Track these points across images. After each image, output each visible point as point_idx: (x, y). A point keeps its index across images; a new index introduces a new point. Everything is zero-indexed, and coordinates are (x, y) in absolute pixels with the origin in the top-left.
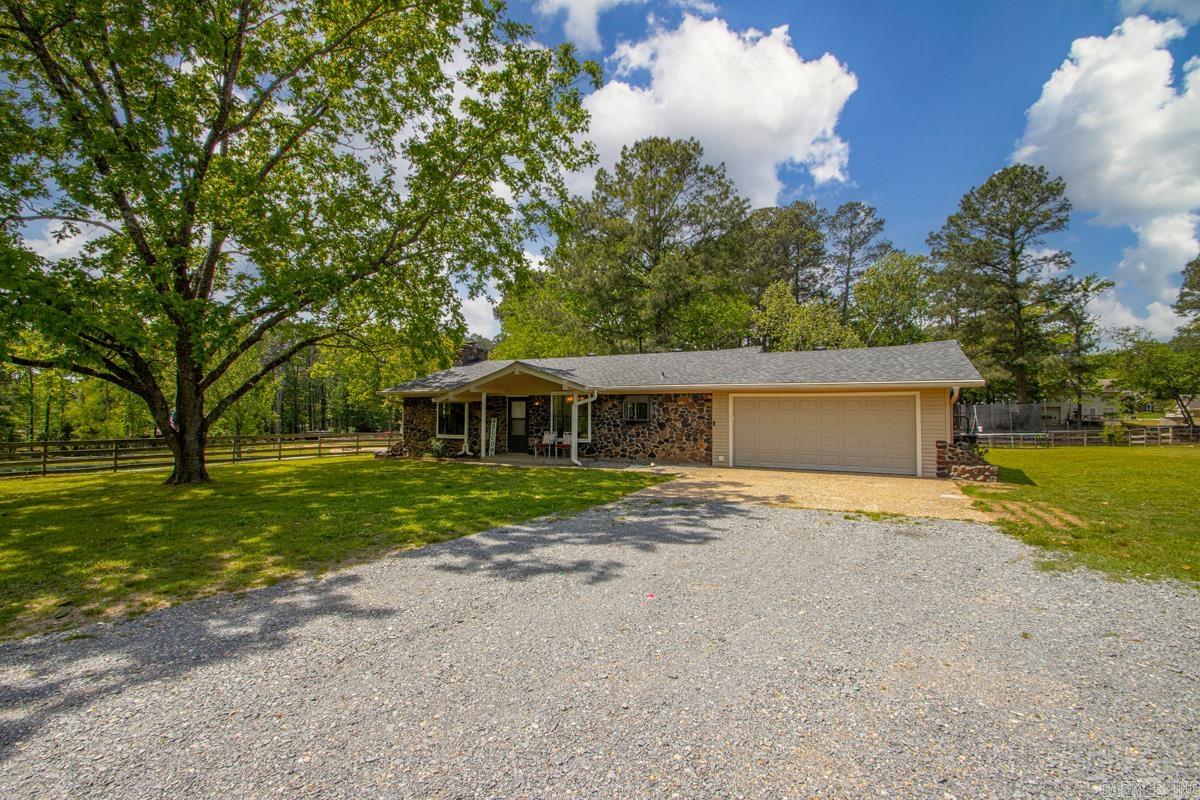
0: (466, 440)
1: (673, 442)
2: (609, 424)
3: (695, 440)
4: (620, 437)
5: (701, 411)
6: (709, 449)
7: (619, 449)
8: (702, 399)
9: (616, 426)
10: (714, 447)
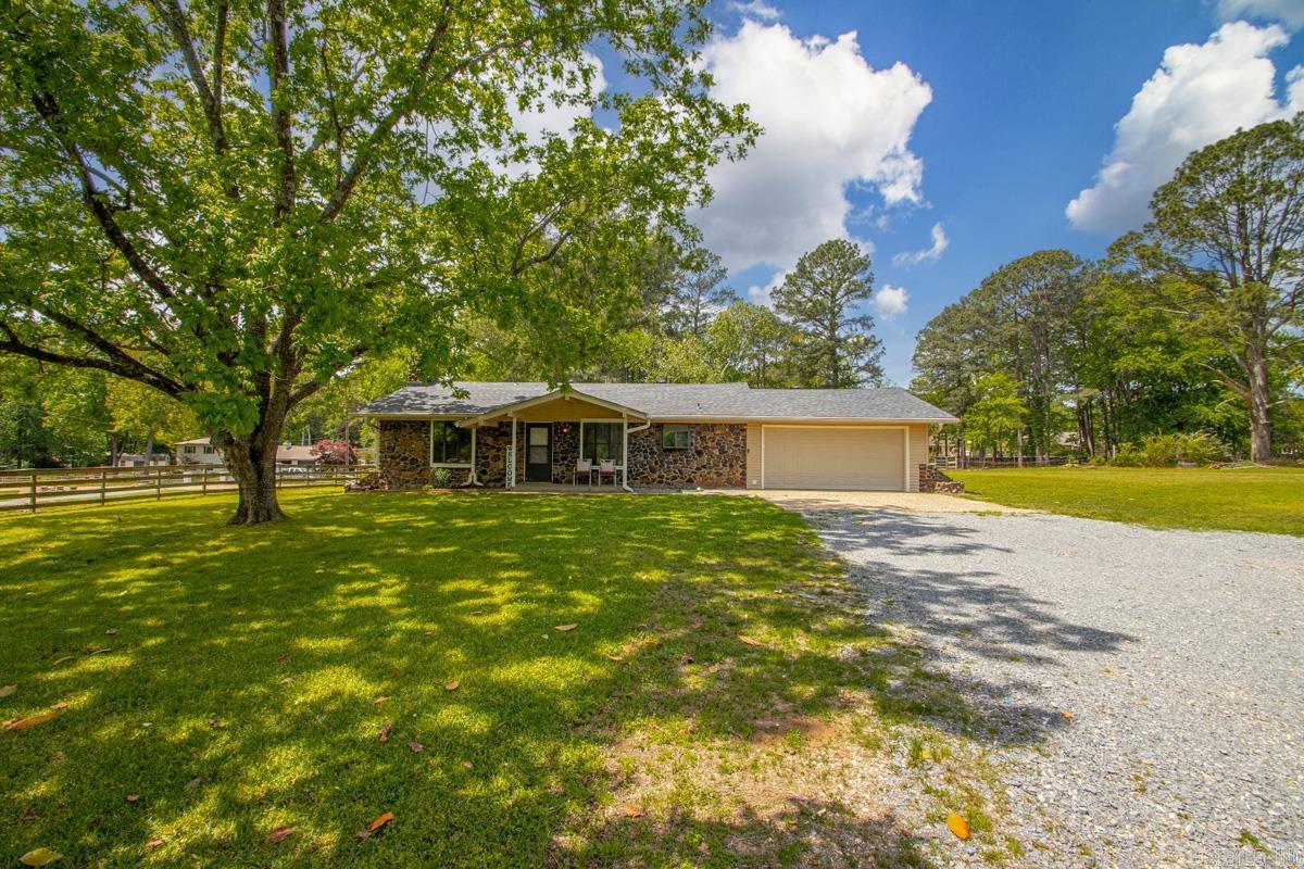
0: (473, 469)
1: (710, 468)
2: (645, 451)
3: (731, 466)
4: (656, 463)
5: (737, 439)
6: (743, 474)
7: (656, 476)
8: (737, 429)
9: (652, 453)
10: (748, 472)
